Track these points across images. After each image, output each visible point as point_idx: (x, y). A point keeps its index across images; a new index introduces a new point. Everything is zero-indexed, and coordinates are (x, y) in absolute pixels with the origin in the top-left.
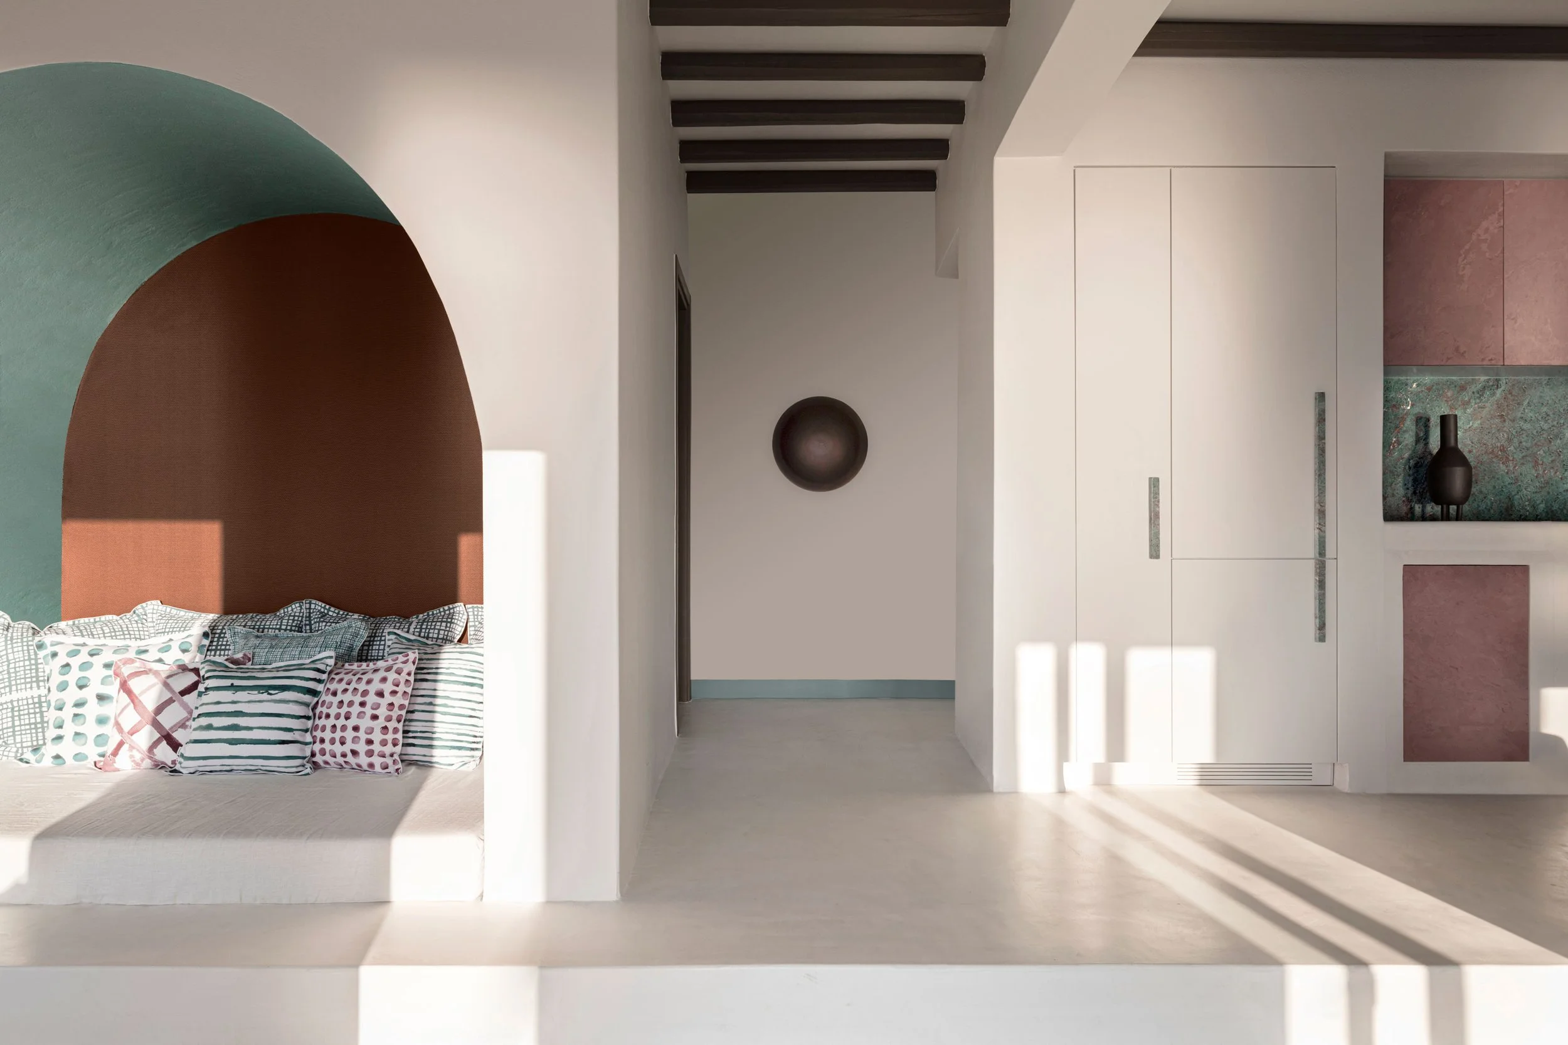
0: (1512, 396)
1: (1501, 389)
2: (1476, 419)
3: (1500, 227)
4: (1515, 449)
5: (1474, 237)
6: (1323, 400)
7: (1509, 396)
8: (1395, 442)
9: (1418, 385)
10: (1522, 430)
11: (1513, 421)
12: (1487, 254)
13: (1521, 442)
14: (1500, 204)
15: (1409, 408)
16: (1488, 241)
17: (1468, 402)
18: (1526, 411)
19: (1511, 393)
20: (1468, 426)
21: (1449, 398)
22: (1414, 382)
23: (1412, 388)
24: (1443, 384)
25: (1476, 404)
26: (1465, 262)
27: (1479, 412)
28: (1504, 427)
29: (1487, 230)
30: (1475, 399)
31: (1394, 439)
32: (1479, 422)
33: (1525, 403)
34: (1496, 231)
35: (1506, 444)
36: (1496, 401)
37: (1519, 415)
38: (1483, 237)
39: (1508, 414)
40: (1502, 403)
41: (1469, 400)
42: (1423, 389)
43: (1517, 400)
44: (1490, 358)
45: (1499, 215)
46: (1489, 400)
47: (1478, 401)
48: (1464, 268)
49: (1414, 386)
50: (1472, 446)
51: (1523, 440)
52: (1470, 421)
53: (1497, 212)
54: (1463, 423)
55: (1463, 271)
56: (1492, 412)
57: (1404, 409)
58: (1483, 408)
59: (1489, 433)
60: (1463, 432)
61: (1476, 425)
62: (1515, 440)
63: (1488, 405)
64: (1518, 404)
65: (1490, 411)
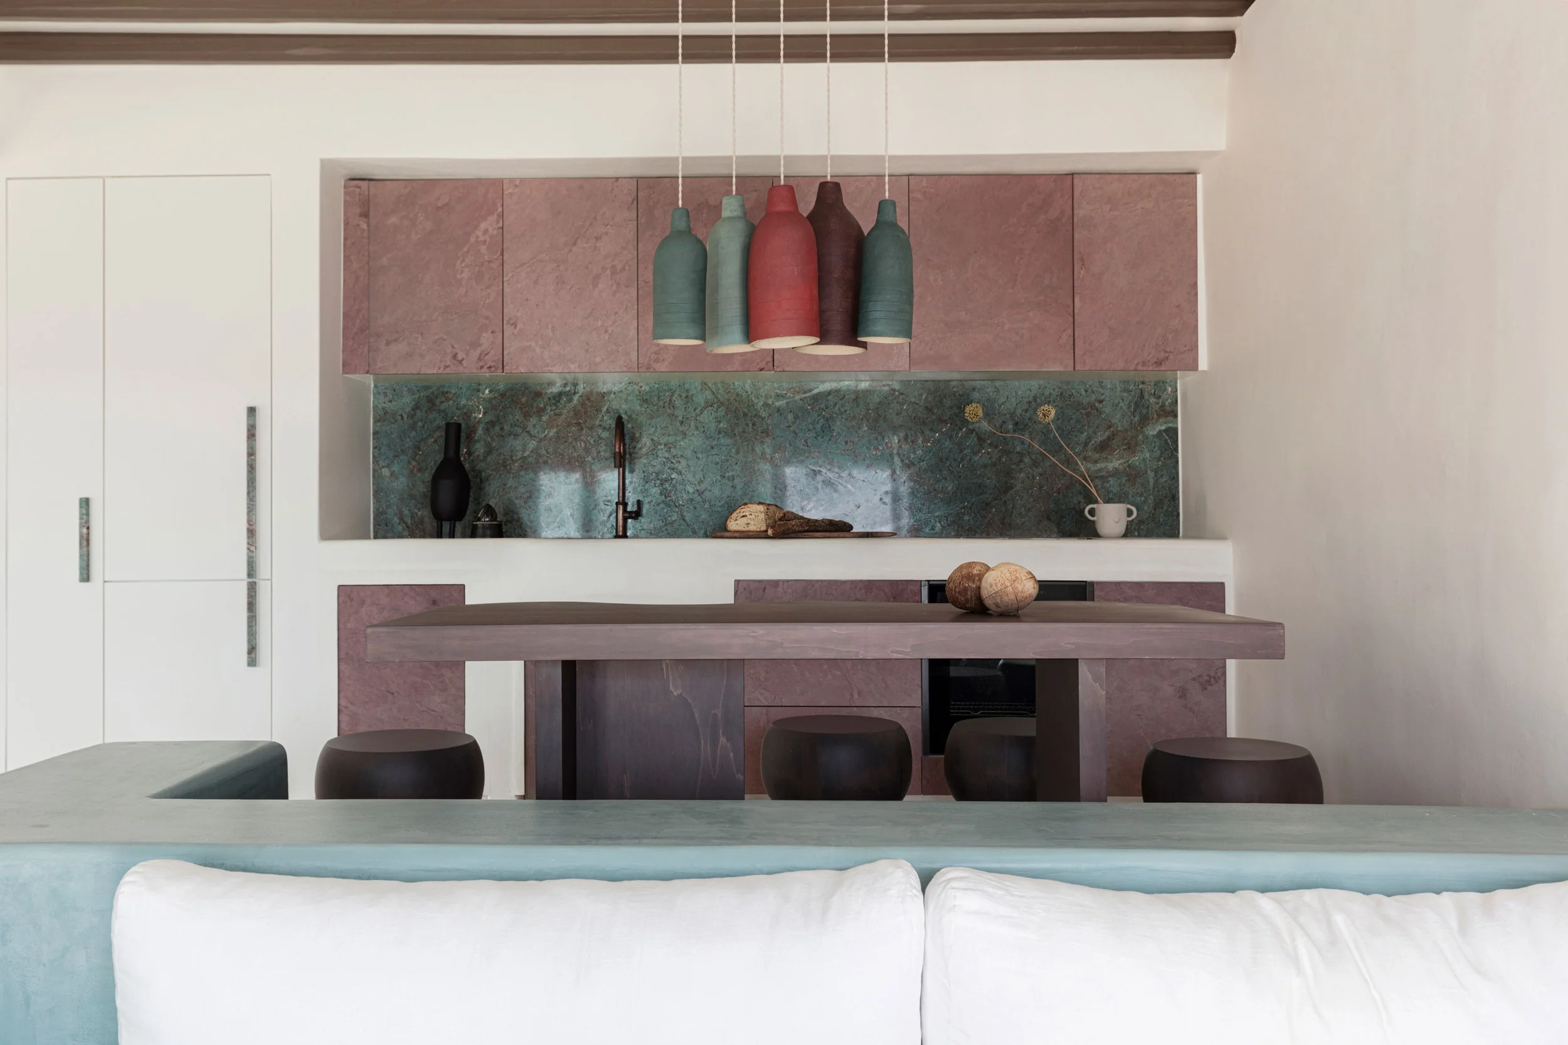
0: (590, 402)
1: (578, 395)
2: (552, 427)
3: (499, 228)
4: (594, 459)
5: (472, 240)
6: (254, 416)
7: (587, 402)
8: (466, 452)
9: (490, 392)
10: (601, 439)
11: (591, 429)
12: (486, 257)
13: (599, 452)
14: (499, 204)
15: (481, 416)
16: (487, 243)
17: (543, 410)
18: (605, 418)
19: (588, 399)
20: (544, 435)
21: (523, 405)
22: (486, 388)
23: (483, 394)
24: (517, 390)
25: (551, 410)
26: (463, 265)
27: (555, 419)
28: (582, 435)
29: (486, 231)
30: (551, 406)
31: (465, 450)
32: (555, 430)
33: (604, 409)
34: (495, 232)
35: (583, 454)
36: (573, 408)
37: (598, 422)
38: (482, 238)
39: (585, 422)
40: (579, 410)
41: (545, 406)
42: (496, 396)
43: (595, 407)
44: (488, 365)
45: (498, 216)
46: (565, 406)
47: (554, 408)
48: (462, 272)
49: (487, 392)
50: (547, 457)
51: (601, 449)
52: (545, 429)
53: (496, 213)
54: (538, 432)
55: (461, 274)
56: (568, 419)
57: (475, 418)
58: (559, 415)
59: (565, 442)
60: (538, 442)
61: (551, 434)
62: (594, 450)
63: (565, 411)
64: (597, 410)
65: (566, 419)
